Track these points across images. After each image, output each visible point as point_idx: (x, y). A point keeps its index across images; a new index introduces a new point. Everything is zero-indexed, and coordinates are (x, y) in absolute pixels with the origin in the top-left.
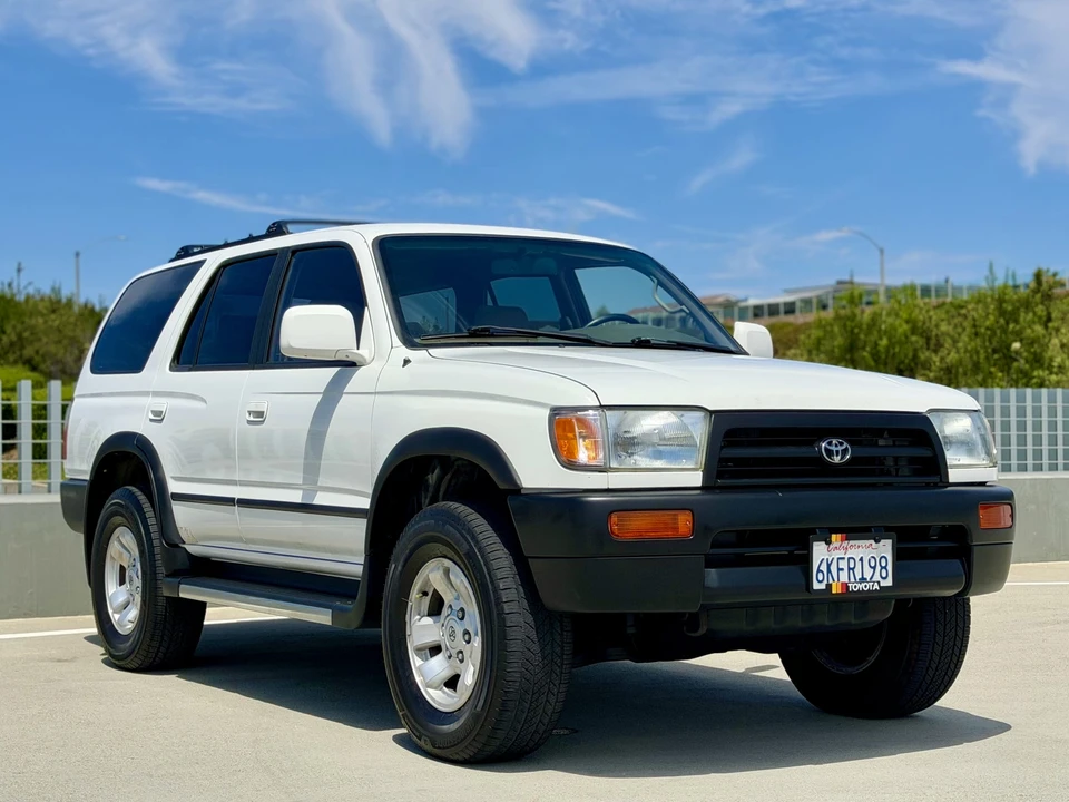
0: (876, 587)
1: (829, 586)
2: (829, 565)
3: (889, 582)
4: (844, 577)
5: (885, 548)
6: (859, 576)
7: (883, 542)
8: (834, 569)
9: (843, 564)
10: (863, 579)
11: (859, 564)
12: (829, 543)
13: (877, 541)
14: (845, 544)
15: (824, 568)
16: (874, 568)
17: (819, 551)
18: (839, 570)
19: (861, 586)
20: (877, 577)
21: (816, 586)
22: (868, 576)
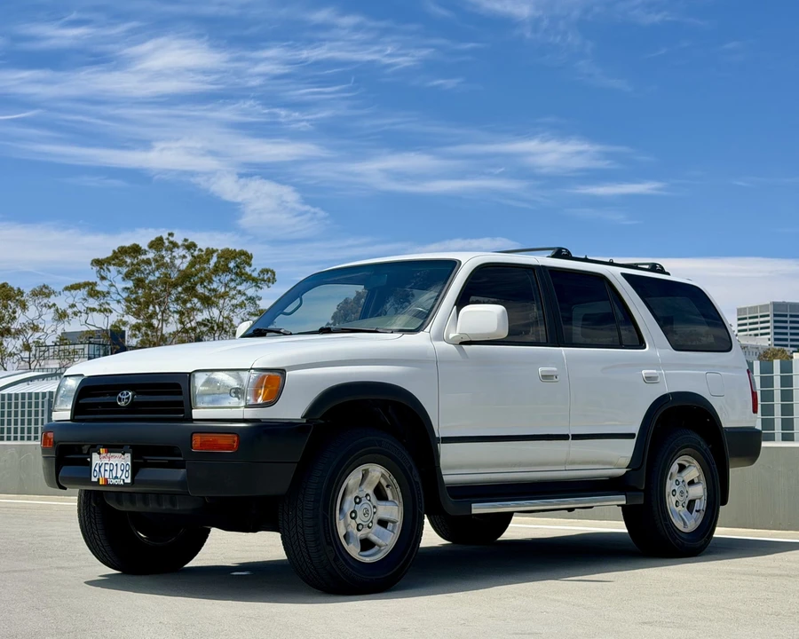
0: (122, 482)
1: (99, 479)
2: (100, 467)
3: (128, 481)
4: (107, 476)
5: (127, 459)
6: (114, 475)
7: (126, 455)
8: (102, 470)
9: (107, 468)
10: (116, 477)
11: (115, 467)
12: (99, 454)
13: (123, 454)
14: (109, 454)
15: (97, 469)
16: (123, 471)
17: (95, 459)
18: (106, 470)
19: (114, 481)
20: (123, 477)
21: (94, 479)
22: (119, 476)
